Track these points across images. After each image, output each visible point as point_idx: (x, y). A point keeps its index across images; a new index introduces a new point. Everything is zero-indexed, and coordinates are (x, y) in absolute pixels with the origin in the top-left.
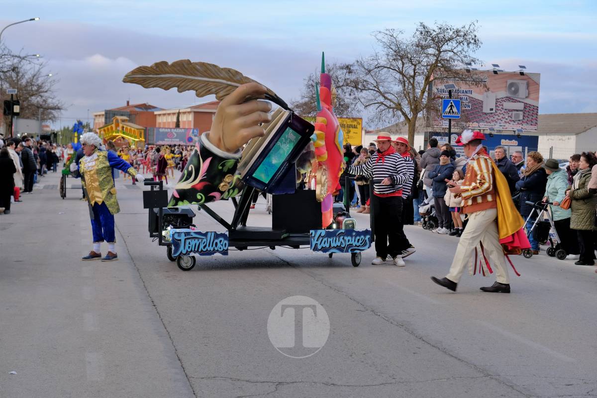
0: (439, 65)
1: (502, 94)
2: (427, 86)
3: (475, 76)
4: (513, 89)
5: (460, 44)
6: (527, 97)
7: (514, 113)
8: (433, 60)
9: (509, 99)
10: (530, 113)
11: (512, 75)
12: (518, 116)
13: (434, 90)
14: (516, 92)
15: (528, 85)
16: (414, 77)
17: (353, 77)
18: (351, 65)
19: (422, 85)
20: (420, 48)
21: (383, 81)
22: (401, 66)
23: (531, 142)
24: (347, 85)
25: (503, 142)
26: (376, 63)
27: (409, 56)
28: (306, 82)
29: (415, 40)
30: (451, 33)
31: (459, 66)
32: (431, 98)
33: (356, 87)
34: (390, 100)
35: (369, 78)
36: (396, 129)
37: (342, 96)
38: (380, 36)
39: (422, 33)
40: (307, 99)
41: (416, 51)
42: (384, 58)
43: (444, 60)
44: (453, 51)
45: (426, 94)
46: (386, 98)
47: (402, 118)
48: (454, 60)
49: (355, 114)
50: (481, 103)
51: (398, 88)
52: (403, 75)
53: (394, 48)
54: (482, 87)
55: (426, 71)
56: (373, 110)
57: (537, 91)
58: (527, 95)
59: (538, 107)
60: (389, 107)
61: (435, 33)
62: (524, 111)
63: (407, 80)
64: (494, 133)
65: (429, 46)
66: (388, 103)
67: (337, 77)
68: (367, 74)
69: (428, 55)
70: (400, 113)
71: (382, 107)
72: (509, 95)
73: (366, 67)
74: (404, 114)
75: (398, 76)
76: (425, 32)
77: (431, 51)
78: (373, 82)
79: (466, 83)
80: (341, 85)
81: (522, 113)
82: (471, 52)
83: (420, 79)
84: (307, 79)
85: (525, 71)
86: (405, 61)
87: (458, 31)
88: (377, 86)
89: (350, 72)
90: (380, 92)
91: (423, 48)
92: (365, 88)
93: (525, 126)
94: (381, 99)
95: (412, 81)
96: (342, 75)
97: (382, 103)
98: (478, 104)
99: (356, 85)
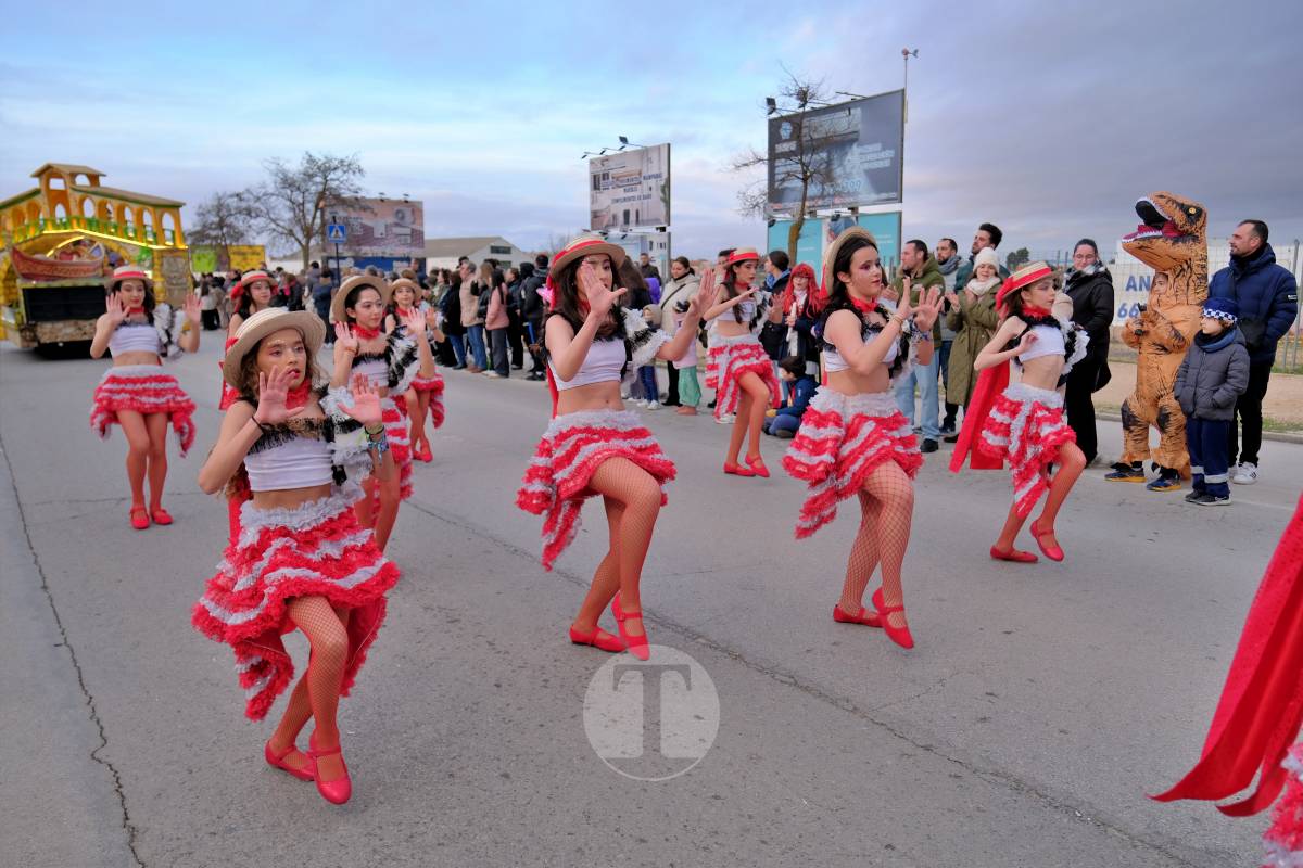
0: (327, 193)
1: (391, 220)
2: (319, 214)
3: (363, 204)
4: (400, 215)
5: (345, 172)
6: (413, 223)
7: (403, 237)
8: (321, 188)
9: (397, 225)
10: (417, 237)
11: (398, 202)
12: (406, 240)
13: (326, 218)
14: (403, 218)
15: (413, 211)
16: (303, 204)
17: (244, 205)
18: (243, 193)
19: (312, 212)
20: (307, 178)
21: (273, 208)
22: (289, 192)
23: (422, 263)
24: (240, 212)
25: (395, 264)
26: (263, 191)
27: (297, 184)
28: (195, 210)
29: (301, 169)
30: (336, 163)
31: (346, 194)
32: (324, 223)
33: (249, 214)
34: (283, 227)
35: (257, 205)
36: (293, 257)
37: (235, 223)
38: (266, 164)
39: (308, 162)
40: (198, 228)
41: (304, 181)
42: (273, 185)
43: (331, 188)
44: (338, 180)
45: (318, 221)
46: (278, 225)
47: (297, 247)
48: (340, 188)
49: (252, 241)
50: (372, 228)
51: (288, 215)
52: (293, 203)
53: (280, 175)
54: (368, 213)
55: (315, 198)
56: (264, 235)
57: (421, 217)
58: (412, 220)
59: (422, 233)
60: (282, 234)
61: (320, 163)
62: (412, 235)
63: (297, 207)
64: (387, 256)
65: (316, 175)
66: (280, 230)
67: (228, 205)
68: (256, 201)
69: (317, 184)
70: (293, 239)
71: (274, 234)
72: (396, 220)
73: (255, 194)
74: (297, 239)
75: (288, 203)
76: (311, 160)
77: (319, 179)
78: (262, 208)
79: (354, 210)
80: (233, 212)
81: (409, 237)
82: (357, 181)
83: (310, 206)
84: (197, 207)
85: (409, 199)
86: (294, 189)
87: (342, 161)
88: (268, 213)
89: (241, 199)
90: (270, 218)
91: (311, 176)
92: (258, 216)
93: (413, 249)
94: (273, 226)
95: (301, 207)
96: (233, 202)
97: (274, 230)
98: (368, 230)
99: (248, 212)
